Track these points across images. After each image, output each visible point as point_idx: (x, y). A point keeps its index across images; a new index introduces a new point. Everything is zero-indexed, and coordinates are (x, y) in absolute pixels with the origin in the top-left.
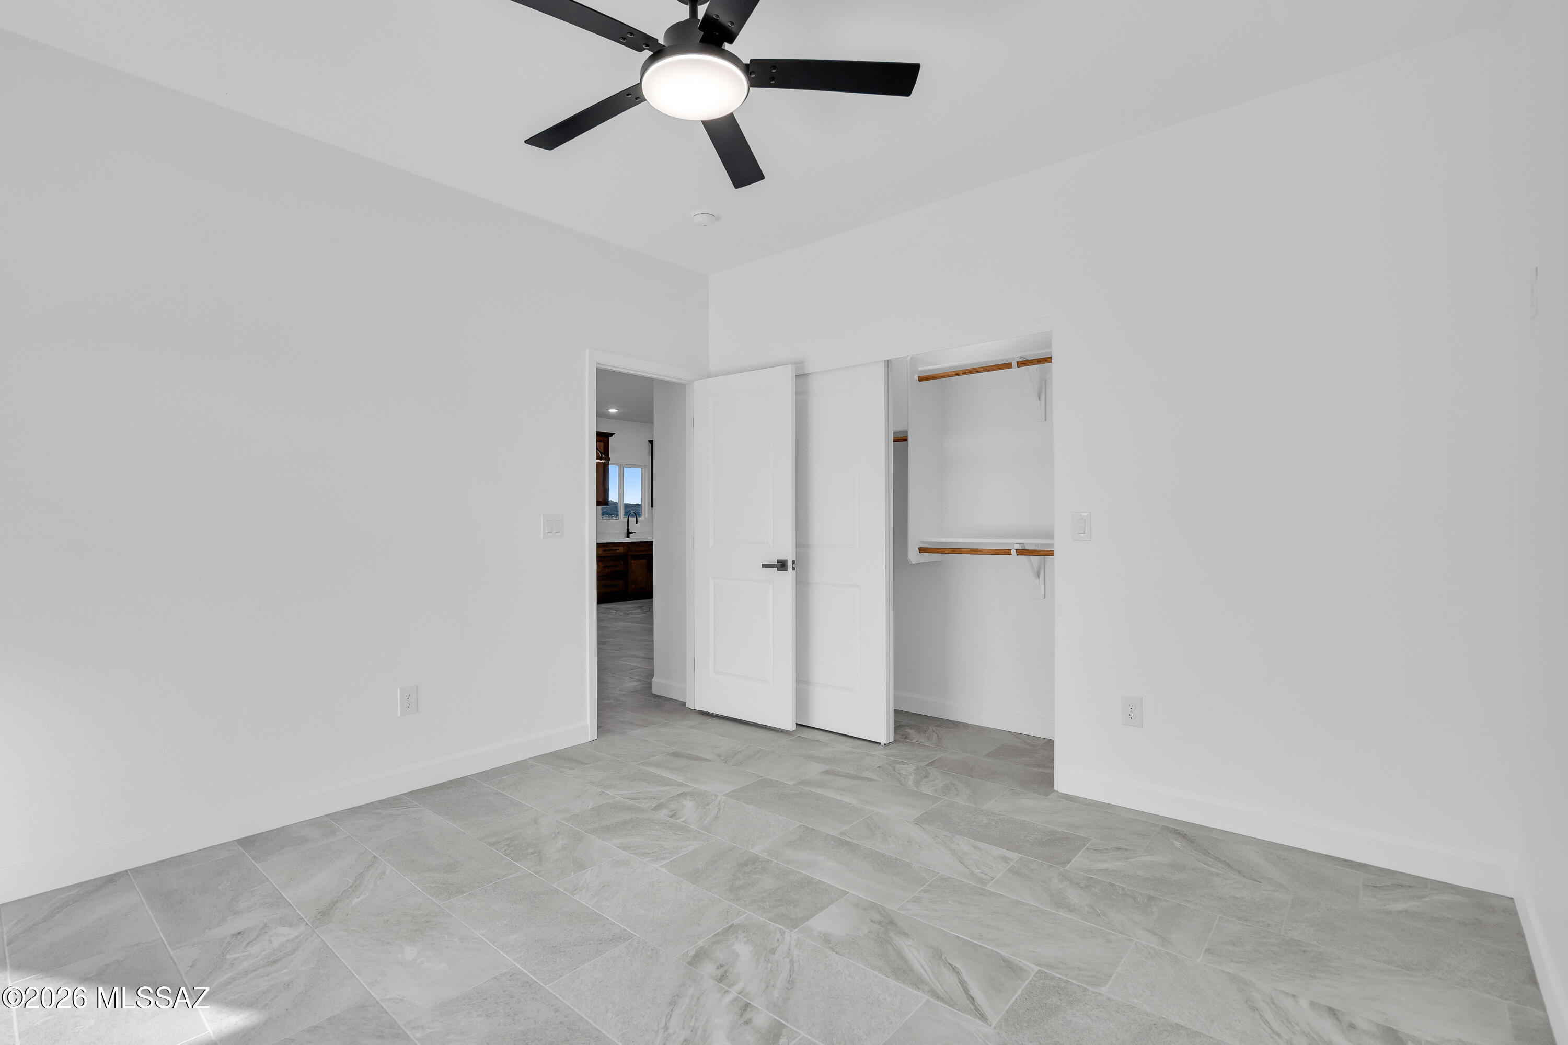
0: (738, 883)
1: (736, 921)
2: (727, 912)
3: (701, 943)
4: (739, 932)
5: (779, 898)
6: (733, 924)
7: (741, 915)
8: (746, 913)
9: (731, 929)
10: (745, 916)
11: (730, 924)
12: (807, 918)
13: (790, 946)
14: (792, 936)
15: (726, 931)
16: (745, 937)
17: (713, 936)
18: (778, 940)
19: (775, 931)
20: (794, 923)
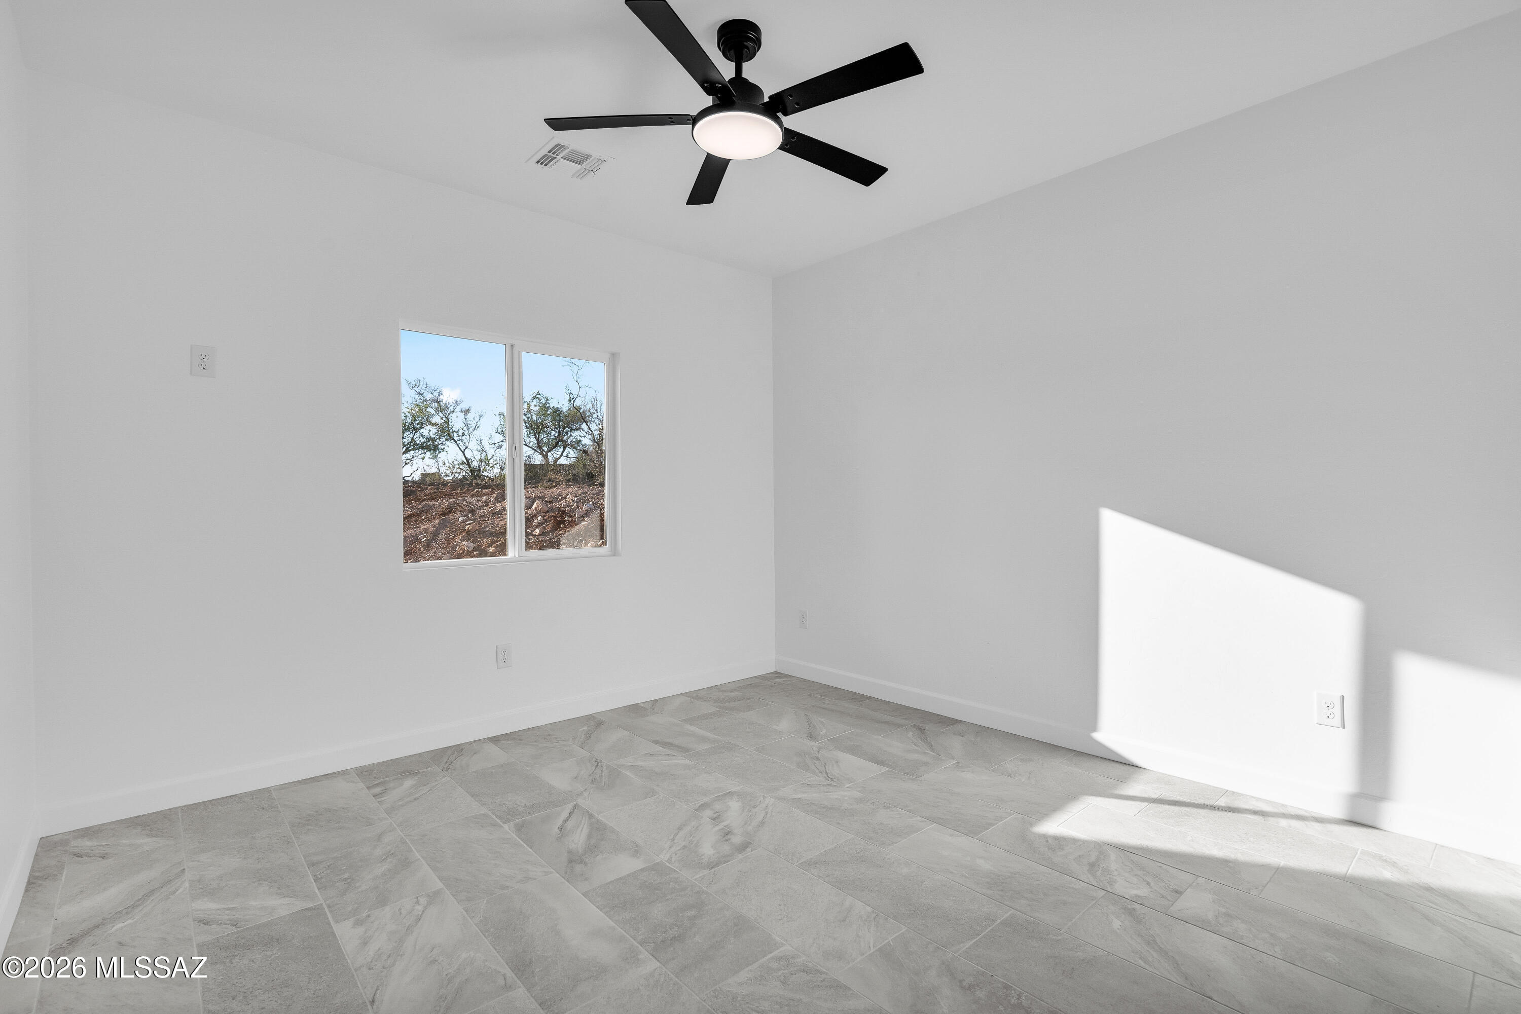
0: (691, 913)
1: (706, 872)
2: (712, 881)
3: (740, 856)
4: (706, 863)
5: (657, 892)
6: (710, 869)
7: (700, 877)
8: (695, 880)
9: (712, 866)
10: (696, 877)
11: (713, 870)
12: (642, 870)
13: (669, 850)
14: (663, 857)
15: (717, 865)
16: (702, 859)
17: (729, 861)
18: (676, 855)
19: (675, 861)
20: (656, 868)
